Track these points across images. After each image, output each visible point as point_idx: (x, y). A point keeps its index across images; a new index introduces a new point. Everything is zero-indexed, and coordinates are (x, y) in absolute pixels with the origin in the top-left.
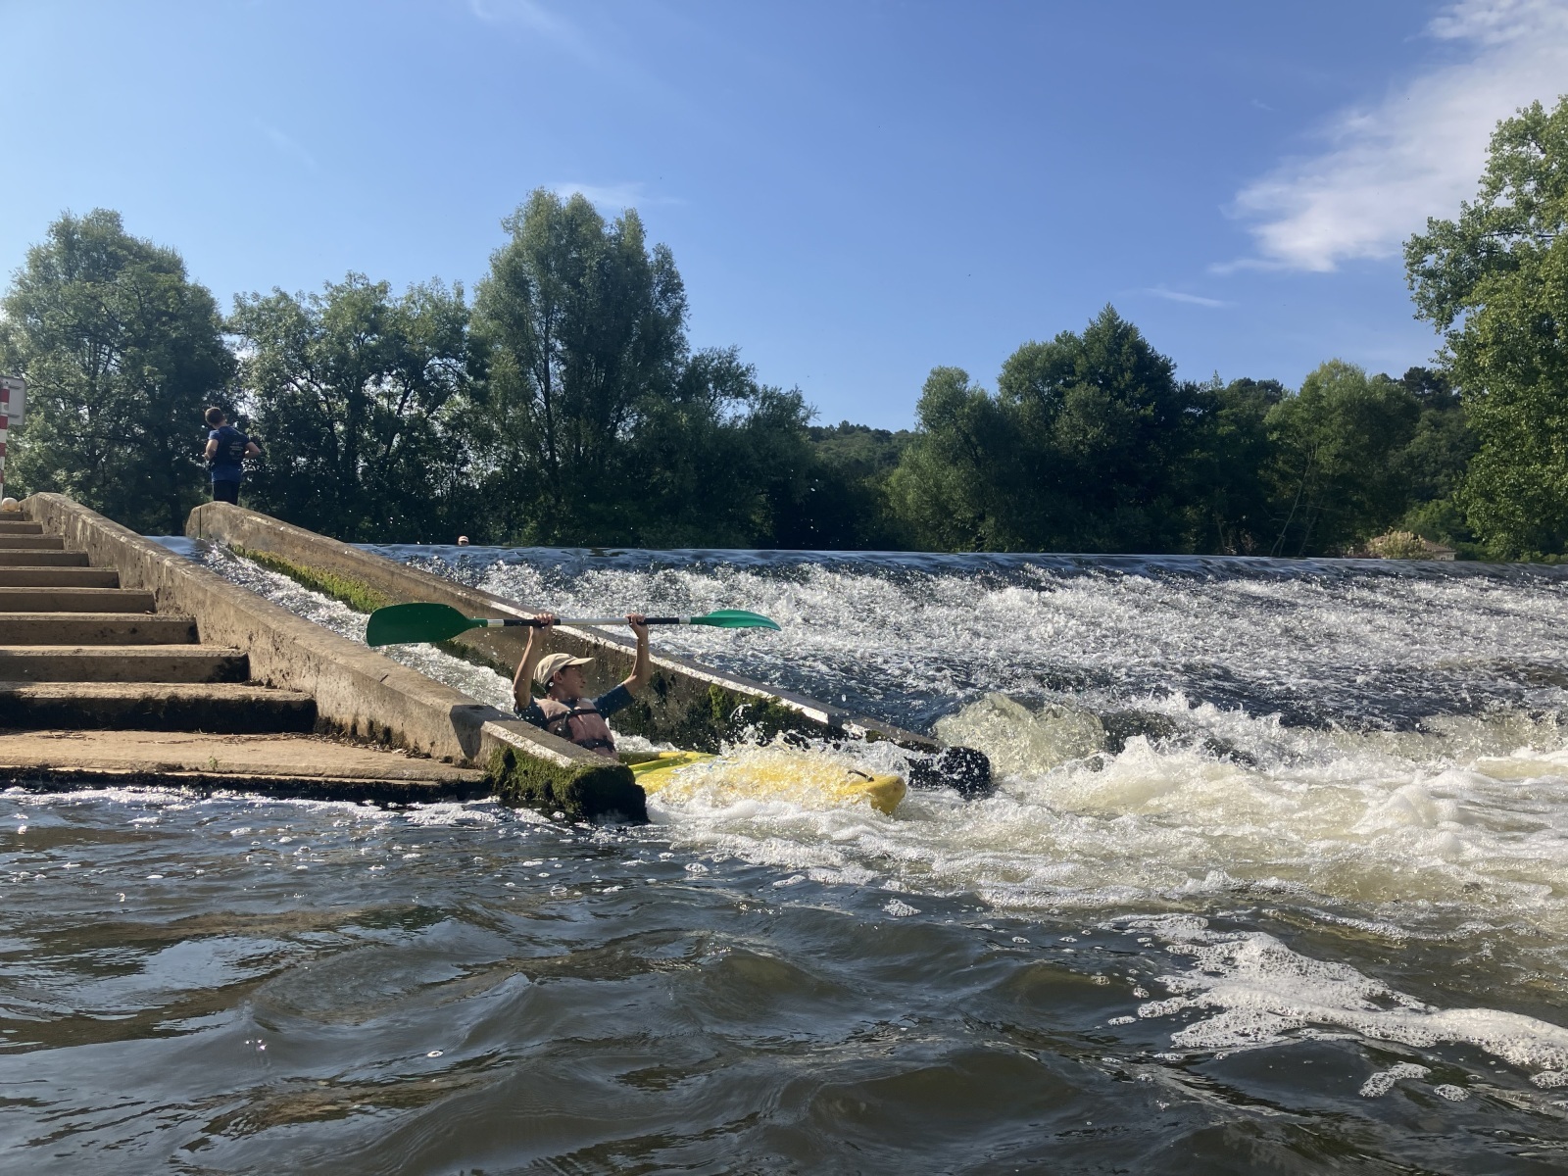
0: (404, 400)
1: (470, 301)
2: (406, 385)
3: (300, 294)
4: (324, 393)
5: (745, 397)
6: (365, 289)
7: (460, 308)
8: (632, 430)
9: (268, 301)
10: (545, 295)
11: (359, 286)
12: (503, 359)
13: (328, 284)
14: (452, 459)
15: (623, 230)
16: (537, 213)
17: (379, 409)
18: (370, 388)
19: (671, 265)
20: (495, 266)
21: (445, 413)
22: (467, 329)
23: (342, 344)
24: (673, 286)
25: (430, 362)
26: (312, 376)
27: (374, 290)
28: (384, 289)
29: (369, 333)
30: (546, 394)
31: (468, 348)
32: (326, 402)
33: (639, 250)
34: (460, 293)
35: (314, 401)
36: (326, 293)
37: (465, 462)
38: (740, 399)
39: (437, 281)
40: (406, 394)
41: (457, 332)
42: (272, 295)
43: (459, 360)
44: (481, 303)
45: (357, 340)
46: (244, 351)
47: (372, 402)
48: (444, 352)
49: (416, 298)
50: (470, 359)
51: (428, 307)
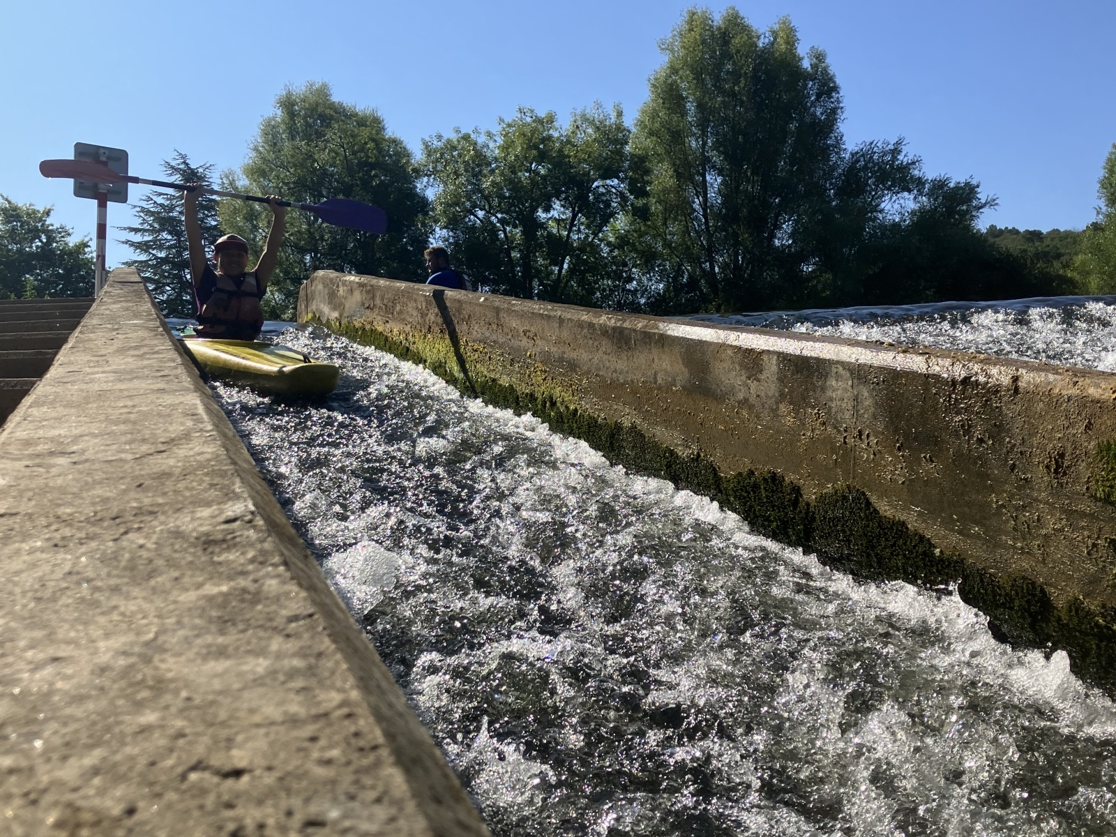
0: (572, 225)
2: (573, 211)
3: (476, 131)
4: (501, 221)
5: (910, 191)
6: (534, 121)
7: (620, 128)
8: (791, 236)
9: (449, 141)
10: (701, 106)
11: (529, 120)
12: (662, 176)
13: (502, 120)
14: (620, 278)
15: (775, 39)
16: (691, 30)
17: (550, 234)
18: (541, 214)
19: (825, 69)
20: (654, 86)
21: (609, 234)
22: (627, 149)
23: (514, 172)
24: (828, 88)
25: (596, 184)
26: (491, 207)
27: (542, 122)
28: (551, 119)
29: (538, 164)
30: (704, 205)
31: (630, 168)
32: (505, 234)
33: (794, 54)
34: (620, 114)
35: (493, 231)
36: (500, 128)
37: (630, 280)
38: (906, 194)
39: (599, 106)
40: (574, 217)
41: (619, 153)
42: (454, 137)
43: (622, 181)
44: (641, 124)
45: (529, 170)
46: (431, 190)
47: (543, 226)
48: (607, 173)
49: (579, 123)
50: (631, 178)
51: (590, 131)
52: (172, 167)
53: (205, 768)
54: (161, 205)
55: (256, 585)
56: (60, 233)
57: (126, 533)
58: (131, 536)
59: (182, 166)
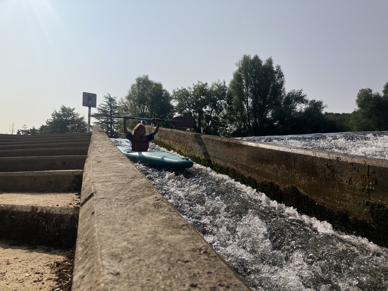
0: (212, 112)
1: (227, 85)
2: (212, 109)
4: (193, 112)
5: (304, 103)
6: (202, 85)
7: (225, 86)
8: (272, 115)
10: (247, 81)
12: (236, 99)
13: (193, 84)
14: (223, 126)
15: (267, 62)
17: (206, 115)
18: (204, 109)
19: (280, 70)
20: (234, 75)
21: (222, 115)
22: (227, 92)
23: (197, 98)
24: (281, 75)
25: (218, 101)
26: (190, 108)
27: (204, 85)
28: (206, 84)
29: (203, 96)
30: (247, 107)
31: (227, 97)
32: (194, 114)
33: (272, 67)
34: (225, 83)
35: (191, 114)
36: (193, 87)
37: (227, 127)
39: (219, 81)
40: (212, 110)
41: (225, 93)
43: (225, 101)
44: (231, 85)
45: (200, 98)
46: (174, 103)
47: (204, 112)
48: (221, 98)
49: (214, 85)
50: (227, 100)
51: (217, 87)
52: (106, 97)
53: (180, 260)
54: (103, 107)
55: (171, 217)
56: (76, 115)
57: (134, 203)
58: (136, 204)
59: (109, 97)
